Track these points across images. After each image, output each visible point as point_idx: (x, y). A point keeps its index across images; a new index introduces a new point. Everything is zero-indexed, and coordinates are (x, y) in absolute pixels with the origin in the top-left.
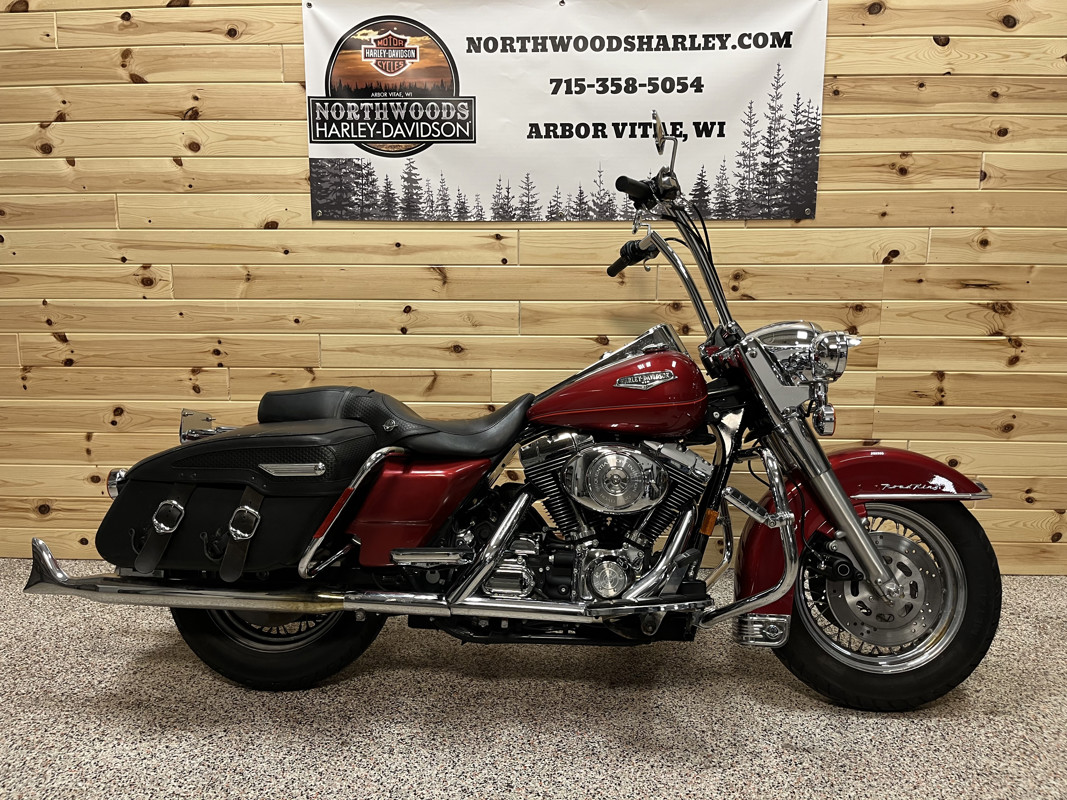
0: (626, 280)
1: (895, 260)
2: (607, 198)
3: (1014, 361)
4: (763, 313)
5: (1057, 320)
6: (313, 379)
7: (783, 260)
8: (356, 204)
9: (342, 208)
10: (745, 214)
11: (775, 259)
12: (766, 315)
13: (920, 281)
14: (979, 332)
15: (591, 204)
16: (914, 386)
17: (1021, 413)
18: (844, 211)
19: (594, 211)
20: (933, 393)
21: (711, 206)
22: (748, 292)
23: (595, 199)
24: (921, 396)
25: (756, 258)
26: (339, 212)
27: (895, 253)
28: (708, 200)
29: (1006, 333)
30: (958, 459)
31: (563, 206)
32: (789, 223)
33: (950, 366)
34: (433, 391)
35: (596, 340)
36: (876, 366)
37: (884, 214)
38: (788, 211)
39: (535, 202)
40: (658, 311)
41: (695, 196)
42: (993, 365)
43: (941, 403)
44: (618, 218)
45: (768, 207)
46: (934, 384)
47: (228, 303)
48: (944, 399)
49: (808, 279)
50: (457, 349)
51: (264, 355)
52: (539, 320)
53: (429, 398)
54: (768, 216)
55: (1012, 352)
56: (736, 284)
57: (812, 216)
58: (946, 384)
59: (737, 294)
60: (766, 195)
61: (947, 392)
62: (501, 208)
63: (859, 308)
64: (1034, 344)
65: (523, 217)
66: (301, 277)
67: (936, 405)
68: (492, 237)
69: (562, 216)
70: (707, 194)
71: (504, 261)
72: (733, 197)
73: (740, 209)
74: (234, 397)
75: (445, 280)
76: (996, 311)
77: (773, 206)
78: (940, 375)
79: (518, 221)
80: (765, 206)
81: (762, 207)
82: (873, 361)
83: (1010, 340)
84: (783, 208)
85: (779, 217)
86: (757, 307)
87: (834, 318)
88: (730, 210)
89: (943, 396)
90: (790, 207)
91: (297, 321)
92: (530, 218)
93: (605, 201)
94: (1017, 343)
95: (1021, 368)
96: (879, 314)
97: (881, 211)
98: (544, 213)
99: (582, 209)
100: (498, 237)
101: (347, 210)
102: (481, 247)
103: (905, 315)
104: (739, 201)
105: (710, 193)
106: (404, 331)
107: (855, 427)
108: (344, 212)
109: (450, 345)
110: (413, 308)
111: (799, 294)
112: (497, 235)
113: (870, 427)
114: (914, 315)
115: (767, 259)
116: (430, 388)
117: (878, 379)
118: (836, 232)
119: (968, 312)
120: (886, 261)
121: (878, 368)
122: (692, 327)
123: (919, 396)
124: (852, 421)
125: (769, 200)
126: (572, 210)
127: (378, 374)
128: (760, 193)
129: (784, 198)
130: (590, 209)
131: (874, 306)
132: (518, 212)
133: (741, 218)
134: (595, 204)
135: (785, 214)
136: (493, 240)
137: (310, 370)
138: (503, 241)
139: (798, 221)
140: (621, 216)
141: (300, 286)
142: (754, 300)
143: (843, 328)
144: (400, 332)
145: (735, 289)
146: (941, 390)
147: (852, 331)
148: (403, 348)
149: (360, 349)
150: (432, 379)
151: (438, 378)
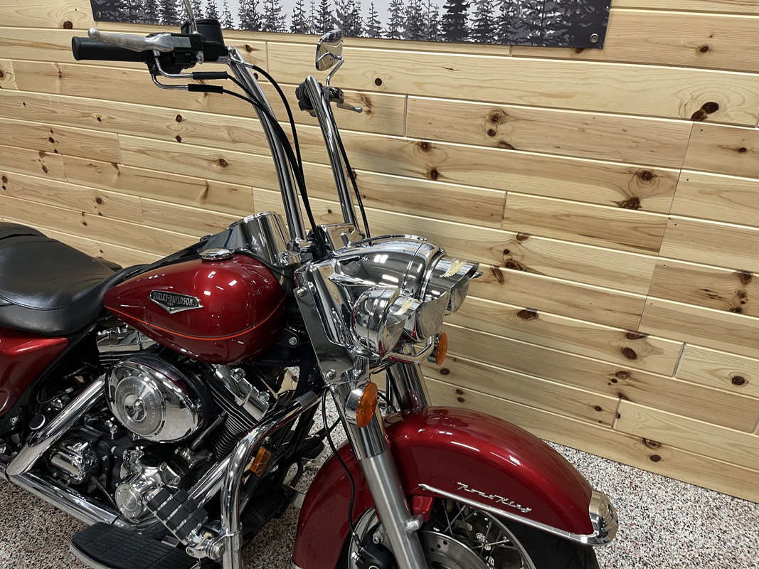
0: (373, 109)
1: (710, 116)
2: (352, 8)
4: (522, 166)
6: (119, 174)
7: (555, 102)
8: (125, 5)
9: (115, 9)
10: (511, 38)
11: (544, 101)
12: (525, 170)
13: (743, 150)
15: (335, 14)
16: (704, 283)
18: (646, 40)
19: (338, 23)
20: (730, 297)
21: (469, 24)
22: (507, 140)
23: (339, 8)
24: (712, 297)
25: (520, 97)
26: (114, 14)
27: (711, 107)
28: (465, 16)
30: (746, 378)
31: (307, 15)
32: (567, 53)
34: (208, 199)
36: (658, 250)
37: (704, 49)
38: (567, 36)
39: (279, 9)
40: (406, 149)
41: (451, 9)
43: (738, 310)
44: (363, 34)
45: (541, 29)
46: (736, 286)
47: (51, 97)
48: (743, 306)
49: (583, 131)
50: (222, 163)
51: (82, 147)
53: (204, 206)
54: (539, 42)
56: (494, 128)
57: (599, 45)
58: (750, 289)
59: (494, 139)
60: (540, 11)
61: (751, 302)
62: (248, 14)
63: (647, 176)
65: (269, 26)
67: (732, 310)
68: (242, 48)
69: (306, 29)
70: (465, 8)
72: (497, 13)
73: (505, 30)
74: (69, 180)
77: (548, 28)
78: (745, 276)
79: (264, 30)
80: (536, 27)
81: (533, 28)
82: (654, 244)
84: (560, 32)
85: (554, 43)
86: (517, 158)
87: (609, 183)
88: (491, 31)
89: (743, 303)
90: (570, 31)
91: (99, 119)
92: (275, 28)
93: (350, 12)
96: (674, 188)
97: (701, 44)
98: (288, 24)
99: (326, 21)
100: (249, 49)
101: (119, 11)
103: (711, 194)
104: (504, 18)
105: (468, 5)
106: (179, 139)
107: (618, 315)
108: (117, 13)
109: (216, 158)
110: (184, 117)
111: (569, 148)
112: (247, 46)
113: (638, 319)
114: (724, 195)
115: (534, 101)
116: (205, 196)
117: (657, 266)
118: (631, 69)
120: (698, 116)
121: (661, 253)
122: (441, 173)
123: (710, 296)
124: (617, 307)
125: (543, 19)
126: (315, 21)
128: (531, 8)
129: (563, 17)
130: (334, 21)
131: (669, 176)
132: (264, 21)
133: (504, 42)
134: (339, 15)
135: (563, 41)
136: (245, 52)
137: (115, 165)
138: (252, 53)
139: (579, 50)
140: (367, 32)
141: (97, 86)
142: (514, 149)
143: (622, 198)
144: (176, 140)
145: (491, 133)
146: (742, 295)
147: (633, 203)
148: (180, 156)
149: (148, 152)
150: (205, 188)
151: (210, 188)
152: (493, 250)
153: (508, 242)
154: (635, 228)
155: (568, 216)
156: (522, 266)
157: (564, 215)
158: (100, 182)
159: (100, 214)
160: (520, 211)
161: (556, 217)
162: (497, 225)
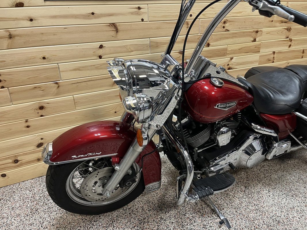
3: (290, 46)
4: (232, 36)
5: (300, 32)
6: (58, 87)
7: (238, 15)
11: (236, 15)
12: (232, 37)
13: (272, 21)
14: (283, 38)
16: (267, 57)
17: (290, 62)
20: (272, 59)
22: (228, 29)
24: (269, 60)
29: (289, 37)
33: (276, 49)
35: (179, 52)
40: (200, 38)
42: (285, 48)
43: (273, 62)
46: (272, 56)
49: (245, 22)
51: (29, 78)
52: (158, 46)
55: (290, 43)
56: (224, 25)
58: (275, 55)
59: (224, 29)
61: (275, 59)
63: (257, 32)
64: (295, 40)
66: (42, 34)
67: (272, 63)
68: (136, 8)
71: (142, 20)
74: (14, 103)
75: (117, 31)
76: (288, 30)
78: (274, 53)
82: (258, 50)
83: (290, 39)
86: (230, 34)
87: (250, 36)
91: (44, 58)
94: (291, 40)
95: (291, 48)
96: (262, 33)
100: (139, 8)
102: (132, 13)
103: (268, 34)
106: (100, 57)
110: (104, 45)
111: (242, 28)
112: (139, 7)
114: (270, 33)
115: (234, 15)
117: (260, 56)
119: (281, 31)
121: (260, 52)
122: (210, 44)
131: (261, 31)
136: (137, 10)
137: (56, 82)
138: (141, 10)
141: (43, 39)
142: (229, 31)
143: (252, 39)
144: (99, 58)
145: (224, 27)
147: (255, 40)
148: (101, 66)
149: (80, 69)
152: (225, 66)
153: (228, 61)
154: (255, 47)
156: (232, 68)
157: (241, 48)
158: (43, 96)
159: (42, 116)
160: (231, 50)
161: (239, 49)
162: (226, 57)
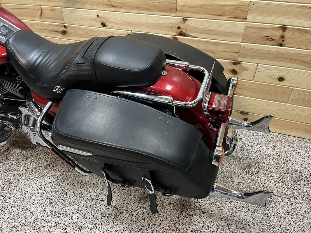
16: (266, 33)
20: (277, 39)
24: (270, 40)
30: (284, 78)
33: (291, 22)
34: (43, 16)
36: (246, 19)
43: (281, 45)
46: (280, 33)
48: (283, 43)
53: (42, 20)
58: (287, 34)
61: (287, 40)
67: (278, 45)
78: (284, 28)
82: (244, 16)
89: (283, 41)
107: (229, 53)
113: (237, 55)
116: (41, 15)
117: (246, 27)
121: (247, 20)
123: (269, 39)
124: (228, 50)
127: (22, 8)
146: (283, 37)
150: (40, 10)
151: (43, 10)
152: (173, 28)
153: (179, 23)
154: (235, 9)
155: (205, 5)
156: (186, 34)
160: (184, 6)
161: (200, 7)
162: (174, 14)
